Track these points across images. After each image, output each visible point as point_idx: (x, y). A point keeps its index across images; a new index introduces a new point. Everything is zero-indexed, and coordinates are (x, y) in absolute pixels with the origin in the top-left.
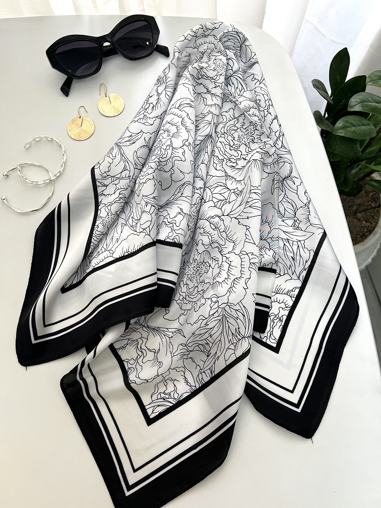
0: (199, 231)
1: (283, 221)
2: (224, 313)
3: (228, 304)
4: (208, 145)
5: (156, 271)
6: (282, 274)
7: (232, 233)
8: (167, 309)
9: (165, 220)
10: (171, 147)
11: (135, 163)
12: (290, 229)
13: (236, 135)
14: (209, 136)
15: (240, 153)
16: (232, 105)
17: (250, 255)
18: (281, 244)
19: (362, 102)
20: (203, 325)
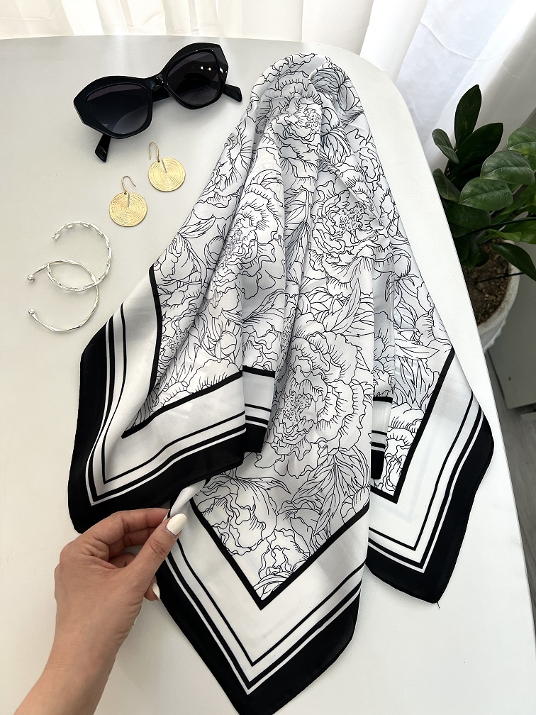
0: (295, 353)
1: (400, 333)
2: (336, 462)
3: (340, 449)
4: (303, 235)
6: (399, 403)
7: (338, 354)
8: (258, 454)
9: (252, 339)
10: (256, 243)
11: (207, 262)
12: (409, 344)
13: (337, 219)
14: (304, 223)
15: (343, 244)
16: (332, 177)
17: (362, 384)
18: (398, 364)
19: (498, 167)
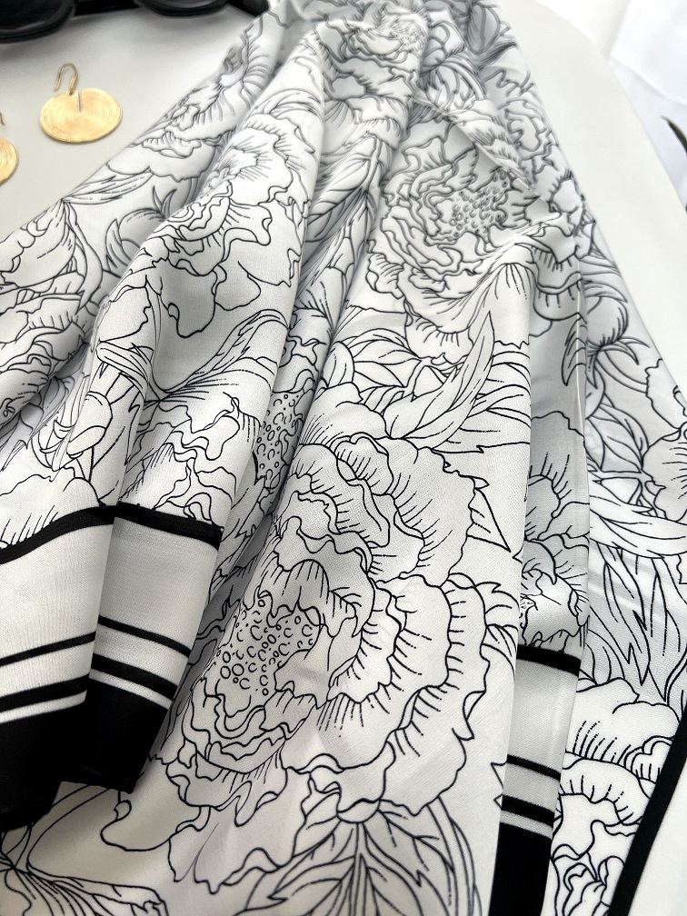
0: (295, 484)
1: (600, 481)
2: (362, 850)
3: (385, 807)
4: (356, 217)
5: (93, 626)
6: (601, 678)
7: (418, 502)
8: (124, 796)
9: (175, 439)
10: (225, 201)
11: (108, 257)
12: (625, 514)
13: (446, 208)
14: (359, 193)
15: (457, 257)
16: (440, 128)
17: (483, 589)
18: (596, 563)
20: (260, 899)
